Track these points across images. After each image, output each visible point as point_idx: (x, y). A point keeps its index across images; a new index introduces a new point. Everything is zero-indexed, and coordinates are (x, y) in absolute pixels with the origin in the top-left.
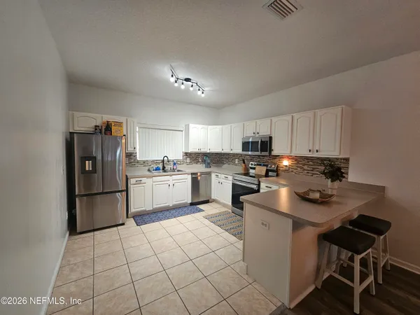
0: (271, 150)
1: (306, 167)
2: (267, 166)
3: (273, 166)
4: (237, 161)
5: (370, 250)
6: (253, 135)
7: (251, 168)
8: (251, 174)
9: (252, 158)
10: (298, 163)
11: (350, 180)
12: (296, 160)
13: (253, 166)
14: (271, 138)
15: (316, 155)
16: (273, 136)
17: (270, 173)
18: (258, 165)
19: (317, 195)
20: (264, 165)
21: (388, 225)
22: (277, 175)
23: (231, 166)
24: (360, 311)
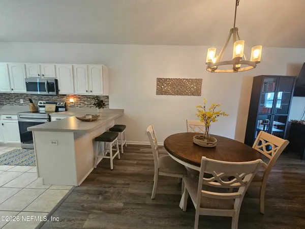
0: (58, 91)
1: (86, 103)
2: (56, 103)
3: (62, 103)
4: (22, 101)
5: (116, 139)
6: (38, 76)
7: (41, 107)
8: (41, 112)
9: (41, 97)
10: (81, 100)
11: (110, 108)
12: (79, 98)
13: (42, 105)
14: (56, 81)
15: (90, 94)
16: (58, 79)
17: (60, 109)
18: (47, 103)
19: (90, 117)
20: (54, 103)
21: (124, 127)
22: (66, 110)
23: (16, 106)
24: (114, 167)
